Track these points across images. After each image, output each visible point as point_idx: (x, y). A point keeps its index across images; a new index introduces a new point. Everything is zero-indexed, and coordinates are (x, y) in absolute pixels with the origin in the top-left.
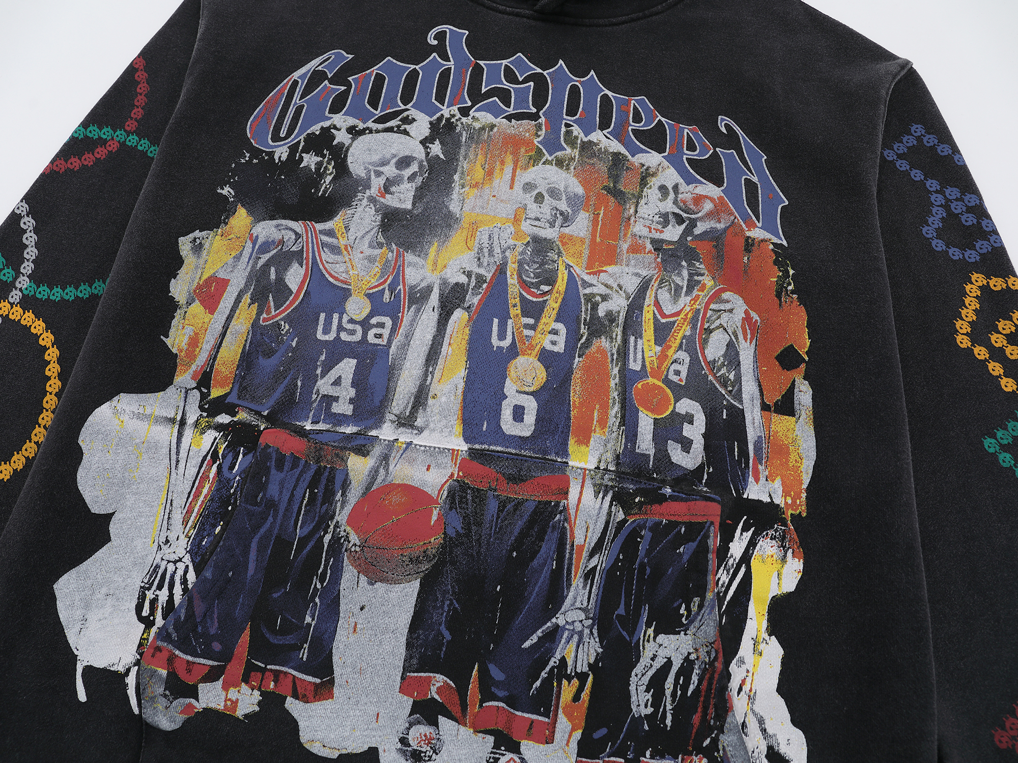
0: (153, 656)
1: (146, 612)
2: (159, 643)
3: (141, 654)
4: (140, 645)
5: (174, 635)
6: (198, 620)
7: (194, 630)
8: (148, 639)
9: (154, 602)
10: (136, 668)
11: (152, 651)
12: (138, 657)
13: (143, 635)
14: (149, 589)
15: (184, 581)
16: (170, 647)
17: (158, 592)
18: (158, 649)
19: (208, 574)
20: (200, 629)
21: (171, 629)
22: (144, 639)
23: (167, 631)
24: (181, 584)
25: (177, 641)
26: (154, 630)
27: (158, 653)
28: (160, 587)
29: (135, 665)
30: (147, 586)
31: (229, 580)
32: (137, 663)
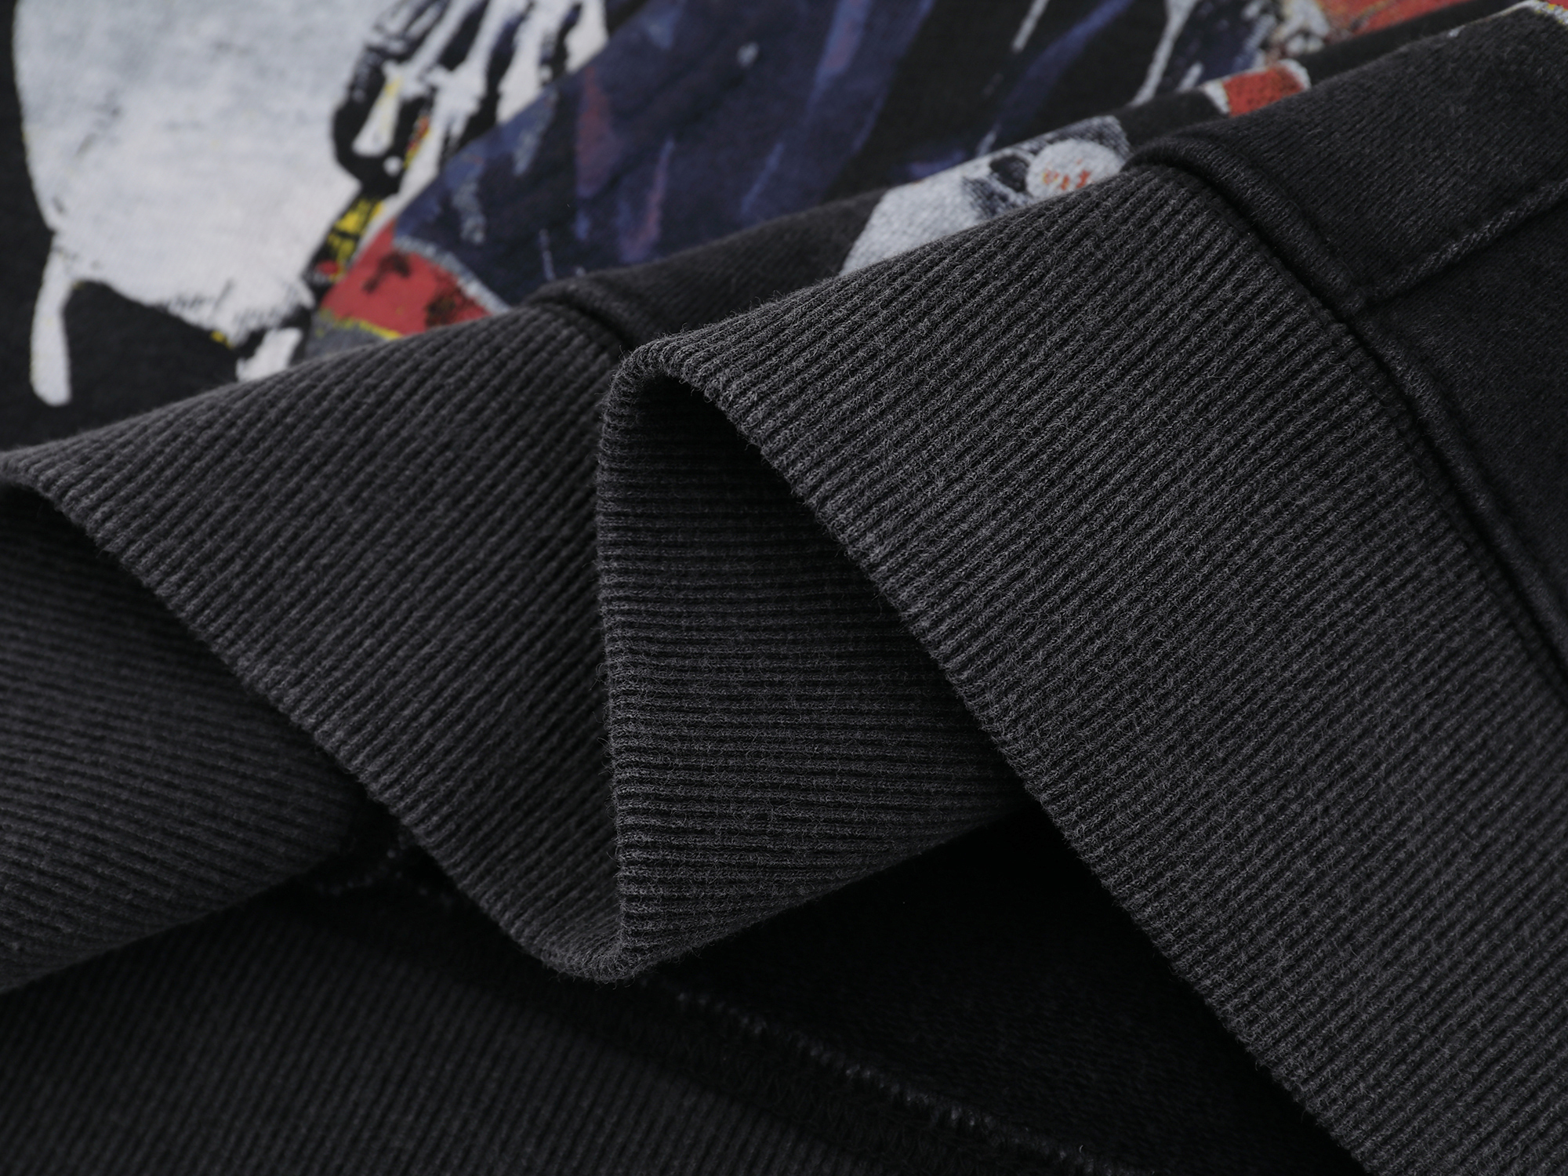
0: (371, 287)
1: (374, 137)
2: (405, 244)
3: (320, 292)
4: (324, 256)
5: (473, 227)
6: (585, 190)
7: (560, 224)
8: (355, 238)
9: (413, 113)
10: (292, 337)
11: (368, 273)
12: (306, 298)
13: (343, 215)
14: (402, 58)
15: (555, 56)
16: (449, 263)
17: (440, 77)
18: (398, 265)
19: (659, 28)
20: (582, 227)
21: (465, 196)
22: (344, 235)
23: (446, 200)
24: (545, 61)
25: (480, 248)
26: (389, 209)
27: (393, 281)
28: (453, 57)
29: (287, 323)
30: (397, 46)
31: (735, 79)
32: (300, 319)
